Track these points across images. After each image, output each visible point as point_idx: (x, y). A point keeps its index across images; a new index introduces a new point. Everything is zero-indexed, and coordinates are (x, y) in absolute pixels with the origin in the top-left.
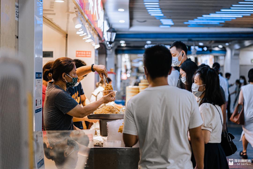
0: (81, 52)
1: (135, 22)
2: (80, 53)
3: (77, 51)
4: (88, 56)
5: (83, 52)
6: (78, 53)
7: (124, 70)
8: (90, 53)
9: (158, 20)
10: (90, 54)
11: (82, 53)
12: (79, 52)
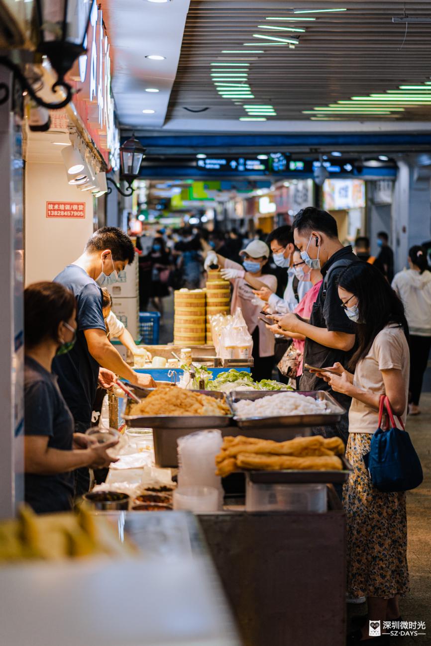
0: (59, 204)
1: (179, 110)
2: (56, 207)
3: (49, 203)
4: (76, 213)
5: (65, 204)
6: (51, 207)
7: (135, 210)
8: (81, 207)
9: (239, 107)
10: (83, 211)
11: (62, 207)
12: (54, 204)
